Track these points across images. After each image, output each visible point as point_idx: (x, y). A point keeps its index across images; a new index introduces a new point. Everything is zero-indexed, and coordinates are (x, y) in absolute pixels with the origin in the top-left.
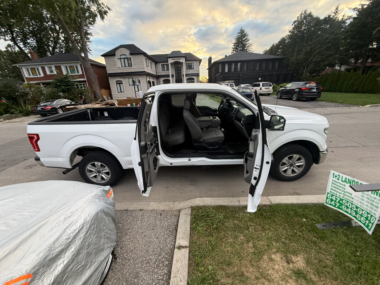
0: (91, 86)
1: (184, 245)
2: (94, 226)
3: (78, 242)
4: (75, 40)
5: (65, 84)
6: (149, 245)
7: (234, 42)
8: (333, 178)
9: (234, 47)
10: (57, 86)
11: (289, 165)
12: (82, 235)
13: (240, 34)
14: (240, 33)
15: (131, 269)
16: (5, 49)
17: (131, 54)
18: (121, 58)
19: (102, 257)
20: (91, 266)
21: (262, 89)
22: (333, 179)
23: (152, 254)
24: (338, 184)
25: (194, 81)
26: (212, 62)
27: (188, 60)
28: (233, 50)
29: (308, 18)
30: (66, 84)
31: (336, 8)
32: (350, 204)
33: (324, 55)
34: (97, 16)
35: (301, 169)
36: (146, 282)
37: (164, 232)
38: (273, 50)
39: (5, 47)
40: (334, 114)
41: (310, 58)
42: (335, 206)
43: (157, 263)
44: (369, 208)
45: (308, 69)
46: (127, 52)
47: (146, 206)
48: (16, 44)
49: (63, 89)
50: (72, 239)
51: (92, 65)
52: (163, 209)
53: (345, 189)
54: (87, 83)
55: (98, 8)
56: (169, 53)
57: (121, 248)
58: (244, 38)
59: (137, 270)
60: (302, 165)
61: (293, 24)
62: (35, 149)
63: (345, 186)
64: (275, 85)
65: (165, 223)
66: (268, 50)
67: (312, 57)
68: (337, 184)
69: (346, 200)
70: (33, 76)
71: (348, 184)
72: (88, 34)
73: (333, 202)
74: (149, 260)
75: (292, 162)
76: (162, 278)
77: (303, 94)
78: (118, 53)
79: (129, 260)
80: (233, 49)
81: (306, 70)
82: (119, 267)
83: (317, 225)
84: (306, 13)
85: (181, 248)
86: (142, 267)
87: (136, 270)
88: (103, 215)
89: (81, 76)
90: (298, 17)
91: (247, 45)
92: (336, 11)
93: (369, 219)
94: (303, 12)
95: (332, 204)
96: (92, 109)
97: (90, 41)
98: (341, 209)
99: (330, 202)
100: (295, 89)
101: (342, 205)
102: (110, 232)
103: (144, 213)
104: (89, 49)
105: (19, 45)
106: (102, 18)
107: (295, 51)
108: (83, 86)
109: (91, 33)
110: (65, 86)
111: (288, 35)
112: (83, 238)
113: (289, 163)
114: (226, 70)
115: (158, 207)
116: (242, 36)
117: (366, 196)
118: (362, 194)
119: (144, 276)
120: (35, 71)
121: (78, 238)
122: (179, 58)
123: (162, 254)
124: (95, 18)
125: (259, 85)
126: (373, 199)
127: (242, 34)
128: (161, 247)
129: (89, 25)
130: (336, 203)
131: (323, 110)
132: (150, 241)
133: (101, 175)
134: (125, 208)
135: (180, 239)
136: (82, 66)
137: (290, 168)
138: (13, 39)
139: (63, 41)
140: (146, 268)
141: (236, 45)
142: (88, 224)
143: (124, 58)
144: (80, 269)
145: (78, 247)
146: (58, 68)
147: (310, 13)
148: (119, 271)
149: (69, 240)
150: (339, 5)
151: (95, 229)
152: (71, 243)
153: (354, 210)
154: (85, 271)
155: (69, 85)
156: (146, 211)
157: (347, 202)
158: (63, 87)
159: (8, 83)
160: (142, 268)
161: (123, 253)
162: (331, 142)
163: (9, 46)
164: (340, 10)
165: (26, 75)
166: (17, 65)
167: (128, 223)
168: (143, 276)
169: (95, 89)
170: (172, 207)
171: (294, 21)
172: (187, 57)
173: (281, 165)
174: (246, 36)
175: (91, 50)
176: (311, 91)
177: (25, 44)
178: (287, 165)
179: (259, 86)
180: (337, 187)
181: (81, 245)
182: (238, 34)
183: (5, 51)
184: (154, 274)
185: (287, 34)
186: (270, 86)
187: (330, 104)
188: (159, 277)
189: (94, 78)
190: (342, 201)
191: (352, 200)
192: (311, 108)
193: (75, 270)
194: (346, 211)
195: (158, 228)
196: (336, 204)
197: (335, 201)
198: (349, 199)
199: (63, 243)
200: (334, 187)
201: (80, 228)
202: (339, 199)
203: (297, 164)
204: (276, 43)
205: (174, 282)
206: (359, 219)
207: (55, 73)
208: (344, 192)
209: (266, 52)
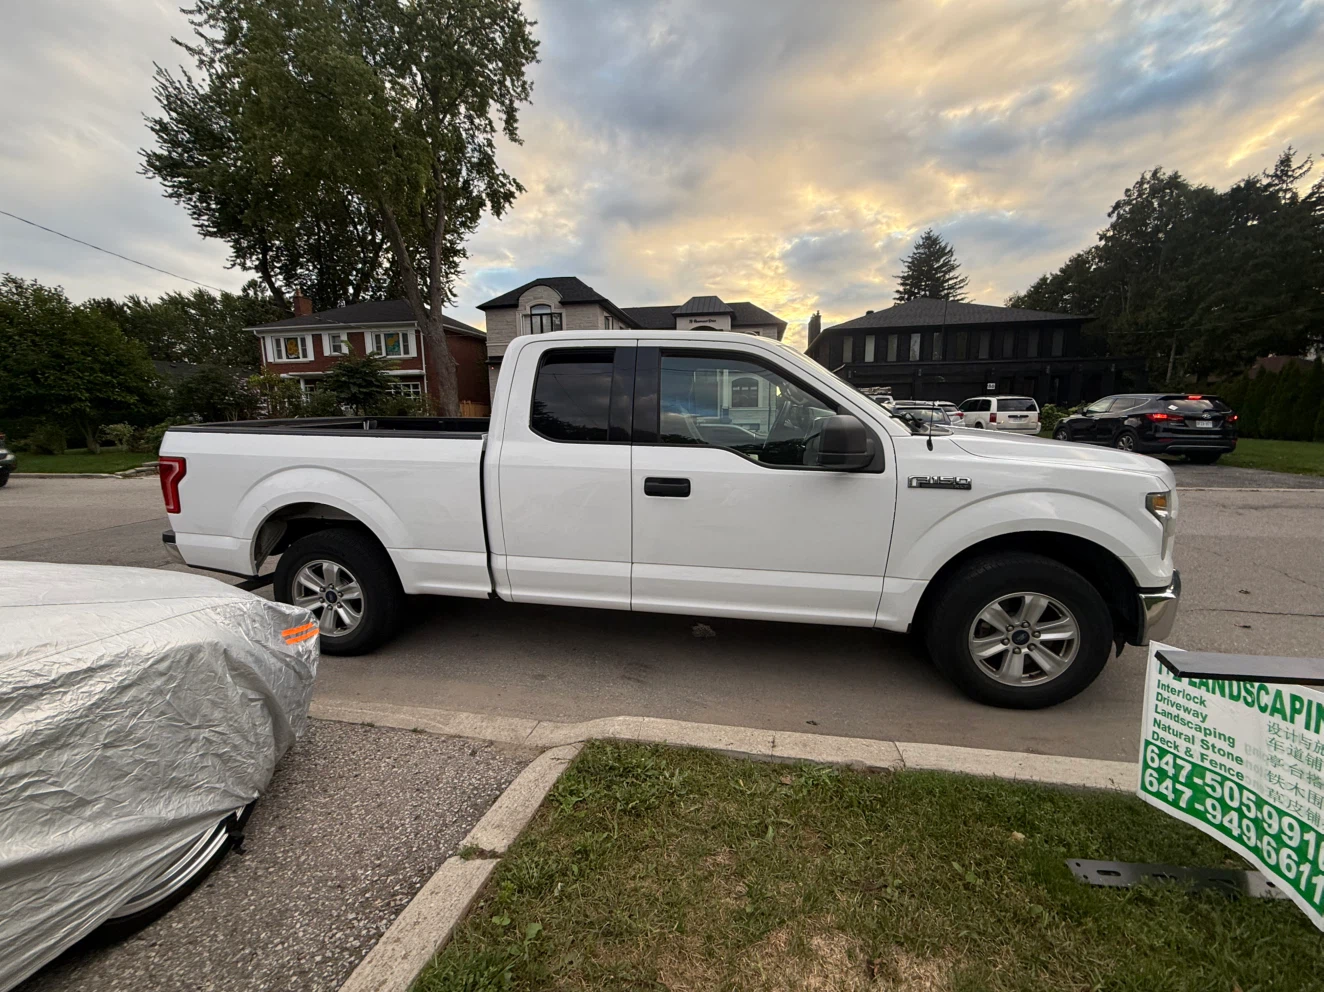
0: (434, 391)
1: (487, 847)
2: (167, 682)
3: (71, 701)
4: (419, 268)
5: (360, 381)
6: (376, 834)
7: (901, 275)
8: (1160, 672)
9: (901, 289)
10: (339, 386)
11: (1010, 637)
12: (100, 687)
13: (922, 251)
14: (923, 246)
15: (272, 895)
16: (241, 293)
17: (563, 303)
18: (532, 315)
19: (170, 808)
20: (102, 814)
21: (998, 420)
22: (1159, 677)
23: (372, 862)
24: (1180, 700)
25: (755, 388)
26: (822, 330)
27: (741, 323)
28: (898, 299)
29: (1168, 191)
30: (365, 381)
31: (1282, 162)
32: (1231, 789)
33: (1245, 309)
34: (485, 205)
35: (1067, 660)
36: (295, 948)
37: (450, 803)
38: (1044, 293)
39: (241, 287)
40: (1287, 507)
41: (1187, 318)
42: (1175, 804)
43: (367, 895)
44: (1303, 802)
45: (1185, 356)
46: (552, 298)
47: (438, 722)
48: (267, 277)
49: (354, 395)
50: (54, 681)
51: (447, 331)
52: (489, 738)
53: (1204, 719)
54: (425, 381)
55: (490, 185)
56: (682, 303)
57: (280, 828)
58: (938, 261)
59: (288, 904)
60: (1070, 642)
61: (1113, 212)
62: (167, 504)
63: (1202, 702)
64: (1051, 409)
65: (470, 779)
66: (1025, 296)
67: (1195, 317)
68: (1173, 698)
69: (1217, 770)
70: (288, 358)
71: (1214, 692)
72: (456, 253)
73: (1168, 783)
74: (348, 879)
75: (1022, 626)
76: (358, 944)
77: (1157, 435)
78: (526, 303)
79: (283, 867)
80: (897, 296)
81: (1175, 359)
82: (236, 882)
83: (1071, 863)
84: (1158, 179)
85: (474, 856)
86: (313, 896)
87: (288, 901)
88: (220, 666)
89: (414, 363)
90: (1128, 190)
91: (951, 282)
92: (1282, 171)
93: (1310, 856)
94: (1148, 176)
95: (1165, 792)
96: (376, 421)
97: (459, 272)
98: (1202, 816)
99: (1155, 782)
100: (1126, 419)
101: (1204, 796)
102: (238, 740)
103: (418, 742)
104: (450, 291)
105: (273, 280)
106: (497, 210)
107: (1126, 298)
108: (412, 390)
109: (464, 249)
110: (360, 386)
111: (1097, 248)
112: (97, 697)
113: (1008, 630)
114: (869, 357)
115: (477, 730)
116: (932, 254)
117: (1287, 743)
118: (1272, 736)
119: (301, 927)
120: (297, 345)
121: (78, 688)
122: (713, 318)
123: (405, 868)
124: (478, 211)
125: (986, 406)
126: (1315, 755)
127: (929, 249)
128: (412, 847)
129: (462, 230)
130: (1178, 786)
131: (1244, 494)
132: (388, 822)
133: (336, 607)
134: (368, 720)
135: (489, 828)
136: (422, 334)
137: (1014, 652)
138: (264, 268)
139: (386, 270)
140: (323, 904)
141: (908, 282)
142: (138, 664)
143: (541, 315)
144: (49, 803)
145: (64, 717)
146: (357, 340)
147: (1176, 176)
148: (227, 895)
149: (39, 681)
150: (1292, 152)
151: (168, 697)
152: (42, 695)
153: (1252, 815)
154: (69, 821)
155: (370, 384)
156: (431, 735)
157: (1219, 779)
158: (354, 389)
159: (211, 370)
160: (310, 898)
161: (276, 845)
162: (1246, 592)
163: (253, 284)
164: (1300, 168)
165: (270, 356)
166: (254, 330)
167: (351, 760)
168: (298, 925)
169: (445, 400)
170: (525, 735)
171: (1114, 204)
172: (737, 315)
173: (978, 635)
174: (946, 254)
175: (455, 296)
176: (1191, 428)
177: (290, 276)
178: (1002, 637)
179: (989, 410)
180: (1174, 711)
181: (80, 717)
182: (917, 248)
183: (239, 298)
184: (337, 928)
185: (1094, 245)
186: (1031, 409)
187: (1277, 476)
188: (352, 939)
189: (447, 369)
190: (1203, 777)
191: (1237, 767)
192: (1188, 485)
193: (28, 793)
194: (1221, 828)
195: (440, 789)
196: (1178, 793)
197: (1175, 779)
198: (1229, 763)
199: (10, 680)
200: (1164, 714)
201: (102, 662)
202: (1188, 767)
203: (1045, 637)
204: (1054, 273)
205: (378, 957)
206: (1273, 862)
207: (345, 350)
208: (1206, 735)
209: (1017, 301)
